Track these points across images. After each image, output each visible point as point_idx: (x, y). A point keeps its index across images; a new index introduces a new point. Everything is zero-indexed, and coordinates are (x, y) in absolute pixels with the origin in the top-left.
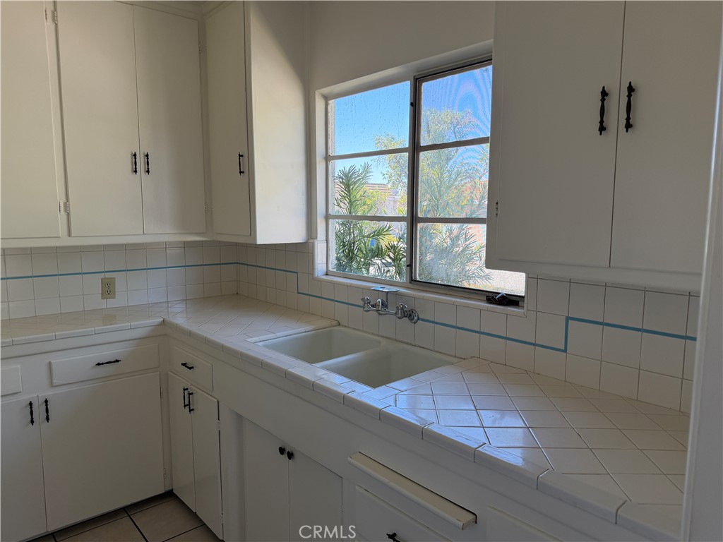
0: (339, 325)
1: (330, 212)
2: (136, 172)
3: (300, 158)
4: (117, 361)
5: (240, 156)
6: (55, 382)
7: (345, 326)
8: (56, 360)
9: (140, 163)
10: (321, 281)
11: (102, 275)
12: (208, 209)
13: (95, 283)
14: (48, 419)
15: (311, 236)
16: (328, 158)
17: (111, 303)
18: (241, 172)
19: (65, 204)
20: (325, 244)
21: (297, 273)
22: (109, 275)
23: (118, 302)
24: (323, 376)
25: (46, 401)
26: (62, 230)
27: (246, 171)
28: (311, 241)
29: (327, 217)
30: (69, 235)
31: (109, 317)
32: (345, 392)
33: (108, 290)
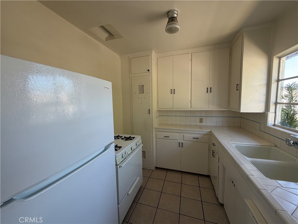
0: (276, 146)
1: (278, 101)
2: (207, 92)
3: (264, 82)
4: (198, 138)
5: (237, 85)
6: (184, 139)
7: (279, 148)
8: (185, 135)
9: (209, 90)
10: (270, 128)
11: (200, 117)
12: (229, 101)
13: (198, 119)
14: (182, 147)
15: (267, 110)
16: (278, 81)
17: (202, 124)
18: (237, 90)
19: (191, 101)
20: (274, 114)
21: (260, 123)
22: (201, 117)
23: (204, 124)
24: (244, 164)
25: (182, 143)
26: (189, 107)
27: (239, 89)
28: (266, 112)
29: (276, 103)
30: (191, 108)
31: (201, 127)
32: (248, 174)
33: (201, 121)
